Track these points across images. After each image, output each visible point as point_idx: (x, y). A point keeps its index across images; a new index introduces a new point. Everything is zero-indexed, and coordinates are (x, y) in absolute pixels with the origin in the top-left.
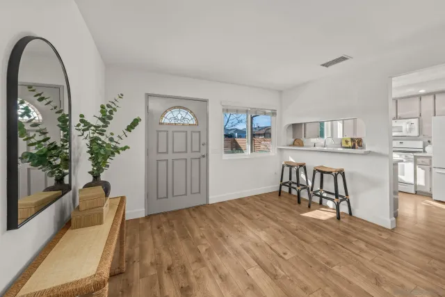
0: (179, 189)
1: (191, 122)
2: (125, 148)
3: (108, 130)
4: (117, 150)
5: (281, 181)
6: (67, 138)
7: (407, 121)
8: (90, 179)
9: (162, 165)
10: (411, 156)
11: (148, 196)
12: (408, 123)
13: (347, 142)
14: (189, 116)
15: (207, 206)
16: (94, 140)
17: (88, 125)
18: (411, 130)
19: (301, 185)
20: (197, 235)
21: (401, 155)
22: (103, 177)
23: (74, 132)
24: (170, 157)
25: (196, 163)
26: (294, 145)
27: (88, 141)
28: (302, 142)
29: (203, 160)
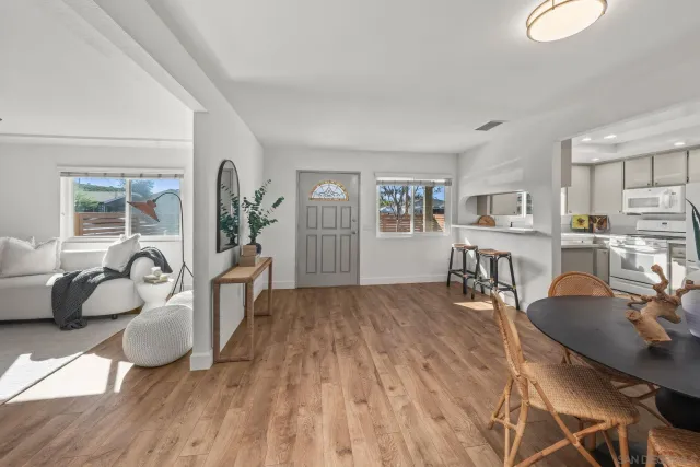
0: (328, 266)
1: (342, 197)
2: (273, 221)
3: (260, 207)
4: (267, 222)
5: (450, 267)
6: (237, 213)
7: (666, 189)
8: (249, 241)
9: (312, 240)
10: (664, 243)
11: (298, 269)
12: (666, 193)
13: (581, 221)
14: (340, 191)
15: (358, 287)
16: (252, 214)
17: (248, 204)
18: (671, 203)
19: (469, 272)
20: (334, 304)
21: (648, 243)
22: (258, 240)
23: (241, 209)
24: (320, 232)
25: (346, 239)
26: (478, 223)
27: (248, 215)
28: (494, 221)
29: (354, 237)
